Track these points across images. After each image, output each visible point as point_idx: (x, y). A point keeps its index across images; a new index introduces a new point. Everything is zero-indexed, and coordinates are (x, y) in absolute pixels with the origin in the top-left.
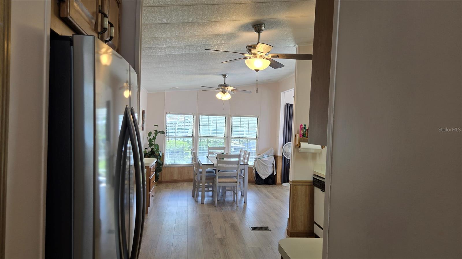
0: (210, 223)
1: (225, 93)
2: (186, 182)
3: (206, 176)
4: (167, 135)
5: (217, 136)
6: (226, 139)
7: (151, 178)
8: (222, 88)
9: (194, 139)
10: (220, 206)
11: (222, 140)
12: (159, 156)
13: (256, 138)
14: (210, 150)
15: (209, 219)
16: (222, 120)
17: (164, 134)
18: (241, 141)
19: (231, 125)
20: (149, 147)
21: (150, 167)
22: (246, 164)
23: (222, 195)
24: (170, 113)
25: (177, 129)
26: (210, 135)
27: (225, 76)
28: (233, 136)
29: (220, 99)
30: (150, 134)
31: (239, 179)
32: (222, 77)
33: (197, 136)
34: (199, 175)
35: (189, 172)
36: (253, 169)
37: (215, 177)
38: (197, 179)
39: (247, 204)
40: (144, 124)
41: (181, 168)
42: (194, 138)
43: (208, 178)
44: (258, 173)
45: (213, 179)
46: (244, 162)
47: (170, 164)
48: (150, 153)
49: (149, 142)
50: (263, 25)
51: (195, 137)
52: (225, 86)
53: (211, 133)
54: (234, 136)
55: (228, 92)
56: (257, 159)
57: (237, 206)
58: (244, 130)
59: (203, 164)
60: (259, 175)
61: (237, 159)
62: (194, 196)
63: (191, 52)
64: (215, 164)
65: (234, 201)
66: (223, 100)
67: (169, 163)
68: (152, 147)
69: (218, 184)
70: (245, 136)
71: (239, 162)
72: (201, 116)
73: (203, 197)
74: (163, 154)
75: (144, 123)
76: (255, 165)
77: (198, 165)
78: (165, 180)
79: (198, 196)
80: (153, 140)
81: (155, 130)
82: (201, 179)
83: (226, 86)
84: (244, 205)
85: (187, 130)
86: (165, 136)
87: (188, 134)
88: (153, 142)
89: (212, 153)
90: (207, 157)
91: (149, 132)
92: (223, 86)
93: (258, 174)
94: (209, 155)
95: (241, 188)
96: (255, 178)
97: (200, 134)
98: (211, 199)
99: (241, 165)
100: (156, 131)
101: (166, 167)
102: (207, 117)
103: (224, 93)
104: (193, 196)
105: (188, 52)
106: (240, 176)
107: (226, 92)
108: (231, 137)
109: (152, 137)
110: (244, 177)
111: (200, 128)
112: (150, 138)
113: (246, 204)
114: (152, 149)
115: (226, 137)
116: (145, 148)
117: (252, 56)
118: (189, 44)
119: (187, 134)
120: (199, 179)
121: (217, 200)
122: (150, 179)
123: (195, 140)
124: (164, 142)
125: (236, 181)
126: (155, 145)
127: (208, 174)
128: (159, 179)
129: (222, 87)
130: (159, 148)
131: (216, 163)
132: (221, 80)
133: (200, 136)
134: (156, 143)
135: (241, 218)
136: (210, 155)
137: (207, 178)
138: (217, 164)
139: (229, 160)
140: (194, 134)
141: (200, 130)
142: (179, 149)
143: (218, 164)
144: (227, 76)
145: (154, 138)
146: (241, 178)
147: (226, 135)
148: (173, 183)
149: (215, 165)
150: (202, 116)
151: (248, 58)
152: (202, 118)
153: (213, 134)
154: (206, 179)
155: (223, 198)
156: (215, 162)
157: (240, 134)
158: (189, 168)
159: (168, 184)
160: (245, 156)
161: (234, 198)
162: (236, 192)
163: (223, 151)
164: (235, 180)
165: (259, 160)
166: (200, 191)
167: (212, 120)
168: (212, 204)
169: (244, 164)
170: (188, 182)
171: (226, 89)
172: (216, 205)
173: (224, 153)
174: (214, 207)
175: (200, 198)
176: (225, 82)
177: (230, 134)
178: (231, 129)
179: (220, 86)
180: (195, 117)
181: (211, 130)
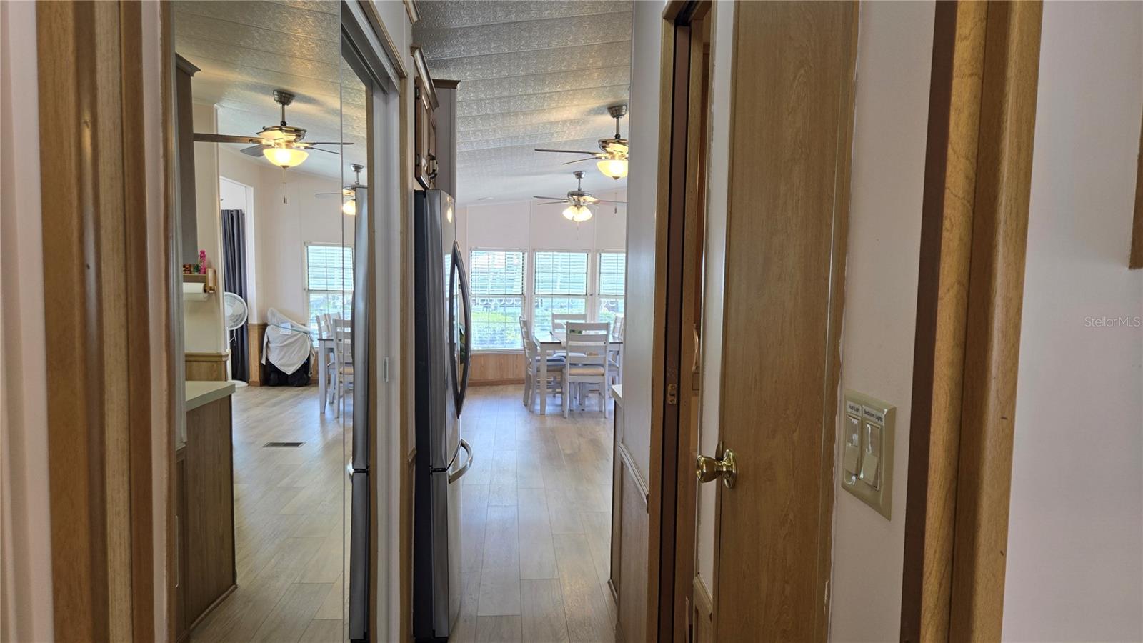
1: (581, 209)
3: (548, 366)
4: (473, 293)
5: (571, 294)
6: (590, 298)
8: (574, 200)
9: (524, 300)
10: (575, 421)
11: (581, 302)
14: (557, 321)
15: (552, 432)
16: (580, 260)
19: (598, 271)
24: (477, 249)
25: (491, 280)
26: (557, 291)
27: (579, 175)
28: (602, 292)
29: (571, 219)
32: (574, 177)
33: (531, 295)
34: (535, 365)
35: (517, 365)
37: (564, 366)
38: (532, 372)
41: (503, 358)
42: (525, 297)
45: (561, 370)
47: (481, 349)
50: (624, 107)
51: (528, 298)
52: (580, 194)
53: (558, 287)
54: (604, 292)
55: (587, 207)
59: (542, 343)
61: (604, 332)
62: (528, 404)
63: (514, 144)
64: (563, 341)
66: (576, 222)
67: (478, 348)
69: (569, 379)
72: (537, 253)
73: (543, 404)
77: (530, 344)
79: (533, 402)
82: (538, 369)
83: (582, 195)
85: (513, 283)
87: (514, 290)
89: (560, 326)
90: (551, 333)
92: (576, 195)
94: (554, 330)
97: (537, 290)
98: (559, 408)
99: (611, 343)
102: (551, 255)
103: (578, 209)
104: (526, 405)
105: (509, 145)
106: (611, 364)
107: (581, 206)
108: (598, 295)
111: (537, 278)
115: (589, 295)
117: (607, 155)
118: (511, 135)
119: (511, 289)
120: (535, 370)
121: (570, 410)
123: (527, 301)
125: (603, 372)
127: (550, 363)
129: (574, 197)
131: (565, 340)
132: (572, 183)
133: (536, 293)
136: (557, 331)
137: (550, 369)
138: (567, 342)
139: (592, 333)
140: (525, 290)
141: (537, 281)
142: (495, 334)
143: (569, 342)
144: (583, 176)
147: (589, 292)
148: (488, 387)
149: (563, 344)
150: (540, 253)
151: (603, 158)
152: (540, 257)
153: (563, 290)
154: (548, 371)
155: (582, 405)
156: (563, 339)
157: (617, 289)
158: (517, 357)
162: (603, 393)
164: (601, 370)
166: (538, 396)
167: (560, 260)
168: (560, 416)
169: (615, 341)
170: (516, 384)
171: (582, 199)
172: (567, 417)
173: (583, 324)
174: (562, 419)
175: (538, 407)
176: (579, 187)
177: (597, 288)
178: (597, 278)
179: (571, 194)
180: (526, 255)
181: (559, 281)
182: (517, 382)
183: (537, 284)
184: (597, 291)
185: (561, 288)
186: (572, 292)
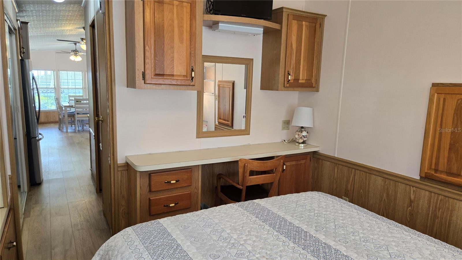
1: (77, 56)
6: (84, 89)
8: (74, 53)
11: (81, 91)
14: (70, 98)
16: (79, 75)
25: (39, 82)
26: (70, 87)
27: (75, 44)
29: (73, 60)
33: (59, 88)
34: (62, 114)
35: (54, 116)
38: (61, 117)
42: (56, 89)
45: (74, 116)
52: (77, 51)
53: (70, 85)
55: (80, 56)
59: (65, 106)
62: (60, 129)
66: (76, 61)
69: (77, 119)
73: (67, 129)
77: (60, 107)
79: (63, 129)
82: (64, 116)
85: (50, 83)
87: (51, 86)
89: (72, 100)
90: (68, 103)
92: (75, 51)
94: (70, 102)
97: (61, 86)
102: (66, 73)
117: (84, 43)
119: (49, 86)
120: (63, 117)
123: (57, 91)
127: (69, 114)
132: (72, 46)
133: (61, 87)
138: (75, 105)
140: (56, 86)
141: (61, 82)
144: (77, 44)
147: (84, 87)
150: (61, 72)
151: (82, 44)
152: (61, 73)
153: (72, 86)
154: (68, 116)
156: (73, 104)
158: (54, 112)
166: (65, 126)
167: (70, 75)
170: (54, 123)
171: (77, 53)
175: (65, 130)
176: (76, 48)
179: (73, 51)
180: (55, 72)
181: (71, 82)
182: (55, 122)
183: (61, 84)
184: (87, 87)
185: (72, 85)
186: (77, 87)
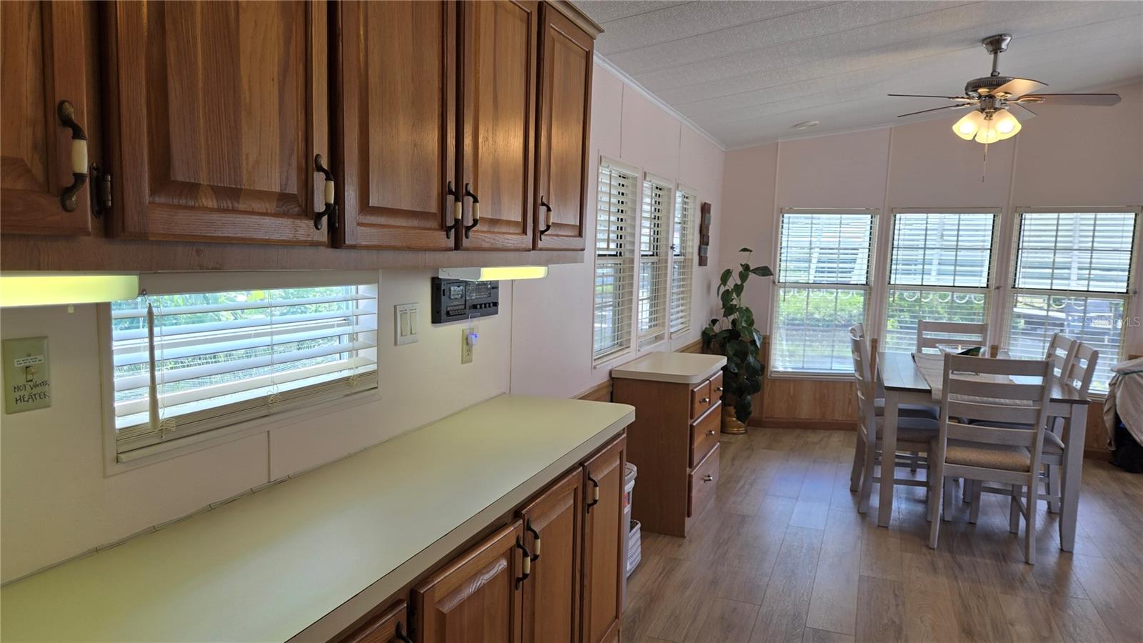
0: (899, 631)
1: (995, 116)
2: (841, 432)
3: (899, 430)
4: (782, 279)
5: (956, 285)
6: (993, 293)
7: (697, 425)
8: (980, 97)
9: (870, 293)
10: (951, 552)
11: (978, 301)
12: (752, 345)
13: (1125, 291)
14: (924, 332)
15: (897, 605)
16: (979, 226)
17: (772, 277)
18: (1054, 301)
19: (1014, 245)
20: (724, 316)
21: (690, 389)
22: (1076, 398)
23: (964, 501)
24: (791, 211)
26: (931, 280)
27: (995, 44)
28: (1021, 283)
29: (970, 138)
30: (726, 276)
31: (1043, 453)
32: (983, 50)
33: (883, 285)
34: (875, 422)
36: (1105, 409)
37: (936, 436)
38: (868, 436)
39: (1075, 557)
40: (709, 247)
41: (824, 385)
42: (871, 288)
43: (904, 438)
44: (1128, 427)
46: (1066, 388)
47: (790, 370)
48: (725, 335)
49: (721, 303)
51: (876, 288)
52: (995, 81)
53: (934, 273)
54: (1025, 283)
55: (1010, 108)
56: (1123, 373)
57: (1027, 563)
58: (1070, 263)
59: (888, 388)
60: (1130, 435)
61: (1036, 381)
62: (858, 492)
64: (938, 390)
65: (1014, 533)
66: (985, 144)
67: (786, 368)
68: (731, 318)
69: (948, 468)
70: (1075, 285)
71: (1042, 391)
72: (898, 215)
73: (886, 500)
74: (766, 341)
75: (707, 244)
76: (1112, 395)
78: (772, 417)
80: (734, 295)
81: (741, 265)
83: (1004, 81)
84: (1059, 564)
85: (851, 265)
86: (774, 282)
87: (853, 278)
88: (734, 302)
89: (932, 343)
90: (913, 357)
91: (723, 272)
92: (984, 86)
93: (1126, 429)
95: (1048, 484)
96: (1110, 444)
97: (893, 276)
98: (920, 508)
99: (1053, 402)
100: (746, 267)
101: (774, 380)
102: (922, 219)
103: (989, 116)
104: (854, 491)
106: (1048, 441)
107: (996, 109)
108: (1014, 287)
109: (730, 285)
110: (1063, 446)
111: (894, 257)
112: (727, 288)
113: (1071, 559)
114: (734, 322)
115: (992, 287)
116: (714, 318)
119: (847, 275)
120: (873, 437)
121: (943, 521)
122: (691, 426)
123: (873, 297)
124: (770, 303)
125: (1028, 462)
126: (740, 310)
127: (908, 421)
128: (750, 413)
129: (981, 90)
130: (754, 317)
131: (941, 387)
132: (980, 64)
133: (892, 282)
134: (743, 305)
135: (1045, 633)
136: (925, 350)
137: (905, 436)
138: (944, 394)
139: (1000, 379)
140: (872, 278)
141: (894, 262)
143: (950, 395)
144: (1004, 45)
145: (738, 289)
146: (1051, 449)
147: (992, 281)
148: (798, 431)
149: (937, 395)
150: (903, 216)
152: (903, 222)
153: (941, 277)
154: (899, 440)
155: (968, 512)
156: (937, 385)
157: (1052, 277)
158: (851, 386)
159: (781, 430)
160: (1073, 366)
161: (1014, 522)
162: (1024, 500)
163: (975, 338)
164: (1024, 458)
165: (1135, 379)
166: (877, 480)
167: (941, 228)
168: (917, 532)
169: (1067, 398)
171: (999, 93)
172: (936, 546)
173: (978, 350)
174: (924, 550)
175: (875, 501)
176: (994, 71)
177: (1011, 275)
178: (1013, 257)
179: (974, 86)
180: (877, 219)
181: (935, 262)
183: (894, 267)
184: (1010, 282)
185: (938, 274)
186: (961, 281)
